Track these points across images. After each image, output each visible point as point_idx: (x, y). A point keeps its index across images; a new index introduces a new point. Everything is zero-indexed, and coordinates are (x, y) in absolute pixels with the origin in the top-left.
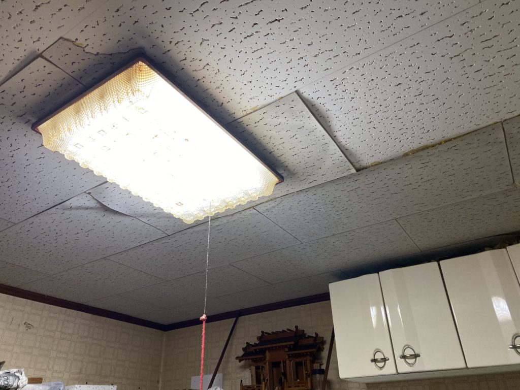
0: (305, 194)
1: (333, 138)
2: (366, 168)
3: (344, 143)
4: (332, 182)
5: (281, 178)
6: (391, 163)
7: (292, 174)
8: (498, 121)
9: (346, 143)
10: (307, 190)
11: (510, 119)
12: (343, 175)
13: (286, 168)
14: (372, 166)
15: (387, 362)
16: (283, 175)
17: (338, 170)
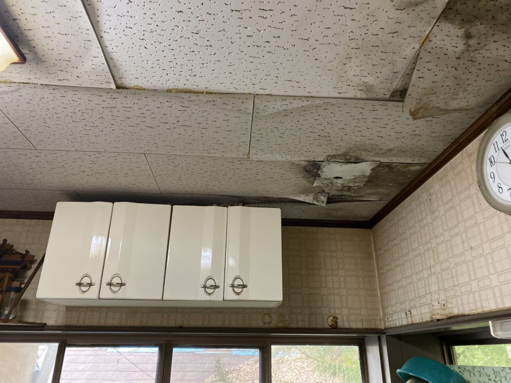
0: (51, 91)
1: (99, 38)
2: (127, 89)
3: (110, 49)
4: (88, 89)
5: (23, 59)
6: (153, 93)
7: (39, 60)
8: (252, 93)
9: (112, 51)
10: (55, 87)
11: (261, 95)
12: (101, 86)
13: (32, 49)
14: (134, 89)
15: (92, 287)
16: (27, 56)
17: (97, 78)
